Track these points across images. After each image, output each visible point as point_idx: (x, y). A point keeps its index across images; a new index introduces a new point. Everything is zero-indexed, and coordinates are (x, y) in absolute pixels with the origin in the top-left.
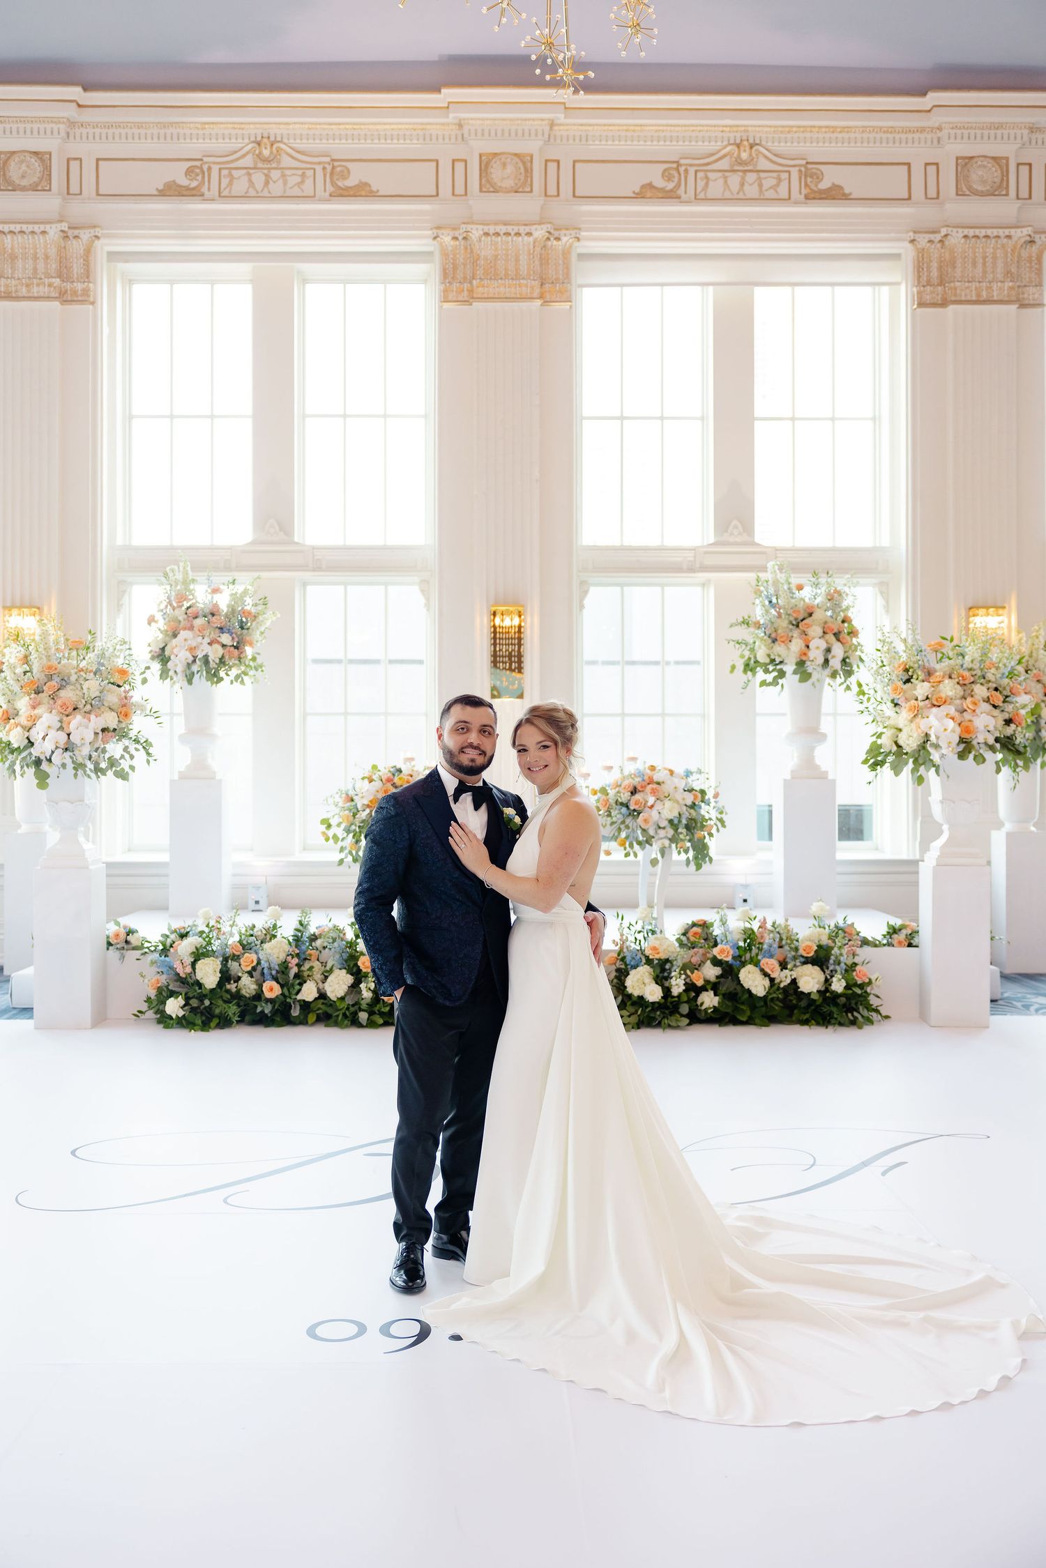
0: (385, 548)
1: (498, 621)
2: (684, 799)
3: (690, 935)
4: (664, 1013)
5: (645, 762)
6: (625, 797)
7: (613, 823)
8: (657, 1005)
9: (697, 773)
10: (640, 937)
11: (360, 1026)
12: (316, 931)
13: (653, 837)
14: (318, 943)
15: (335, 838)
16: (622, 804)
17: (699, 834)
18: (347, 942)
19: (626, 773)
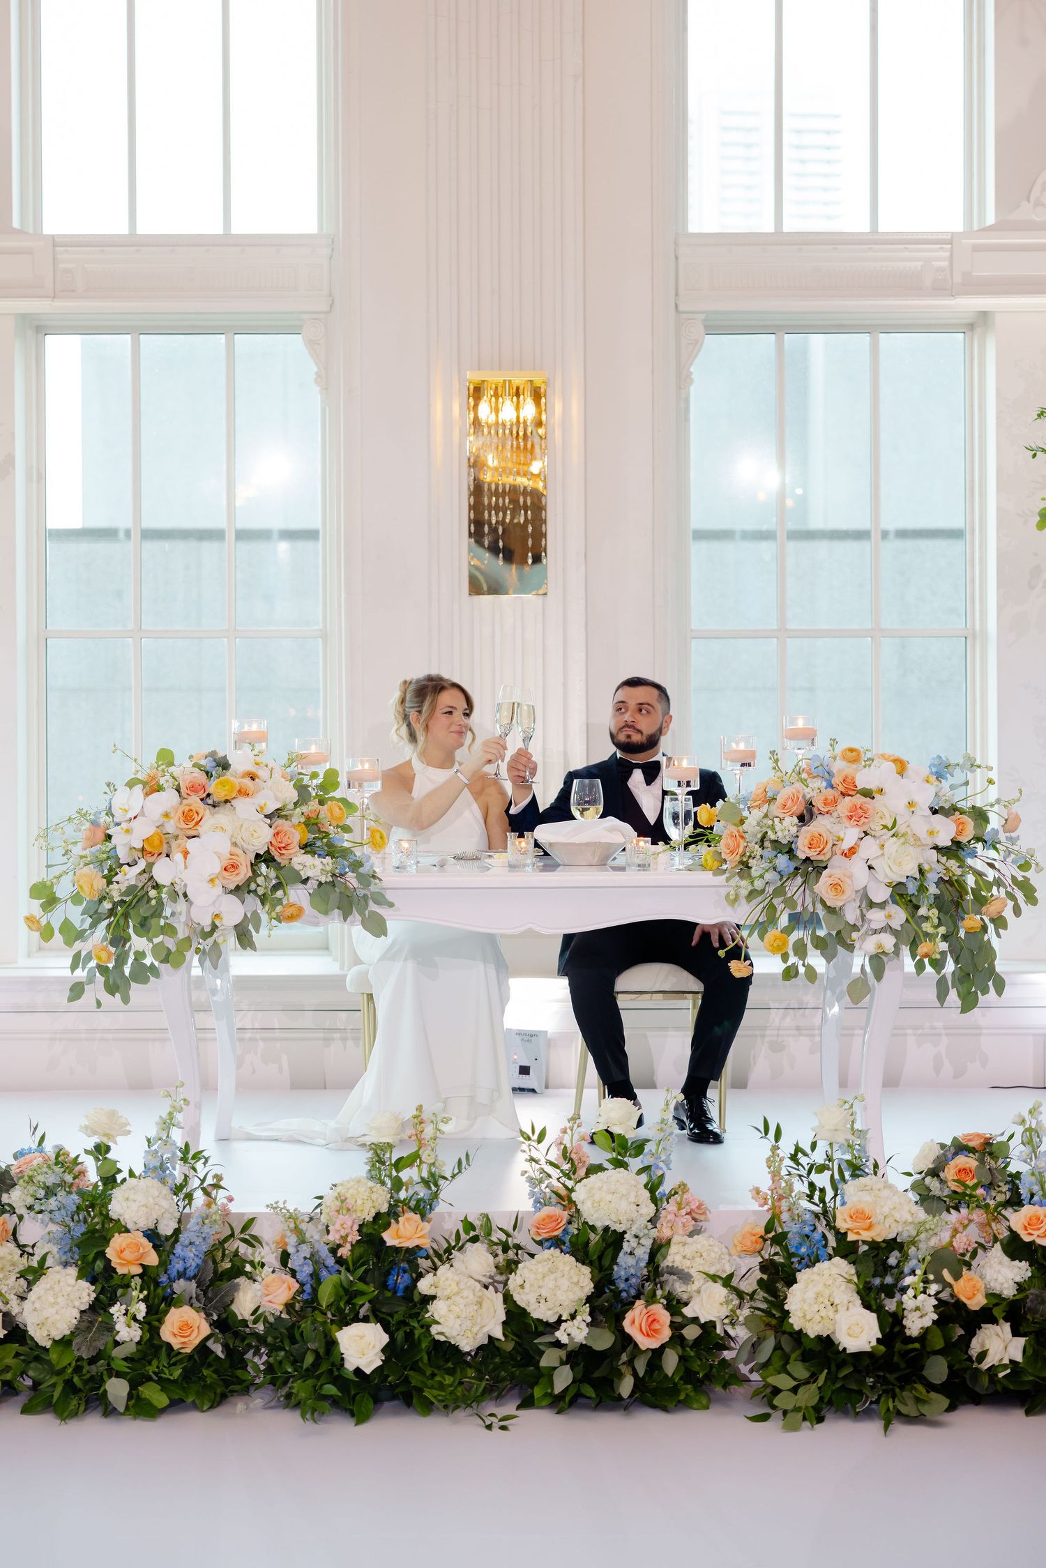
0: (227, 241)
1: (484, 411)
2: (931, 833)
3: (949, 1173)
4: (885, 1381)
5: (834, 741)
6: (786, 828)
7: (752, 894)
8: (867, 1361)
9: (962, 767)
10: (822, 1180)
11: (109, 1411)
12: (12, 1161)
13: (855, 928)
14: (16, 1197)
15: (66, 927)
16: (775, 843)
17: (971, 921)
18: (81, 1193)
19: (787, 766)
